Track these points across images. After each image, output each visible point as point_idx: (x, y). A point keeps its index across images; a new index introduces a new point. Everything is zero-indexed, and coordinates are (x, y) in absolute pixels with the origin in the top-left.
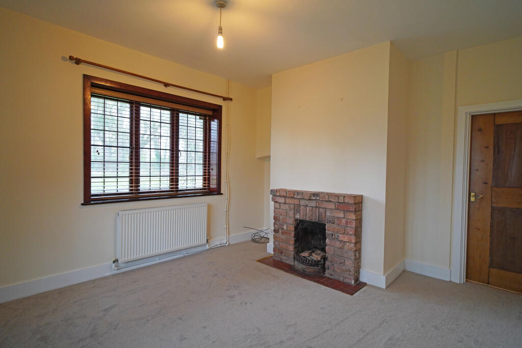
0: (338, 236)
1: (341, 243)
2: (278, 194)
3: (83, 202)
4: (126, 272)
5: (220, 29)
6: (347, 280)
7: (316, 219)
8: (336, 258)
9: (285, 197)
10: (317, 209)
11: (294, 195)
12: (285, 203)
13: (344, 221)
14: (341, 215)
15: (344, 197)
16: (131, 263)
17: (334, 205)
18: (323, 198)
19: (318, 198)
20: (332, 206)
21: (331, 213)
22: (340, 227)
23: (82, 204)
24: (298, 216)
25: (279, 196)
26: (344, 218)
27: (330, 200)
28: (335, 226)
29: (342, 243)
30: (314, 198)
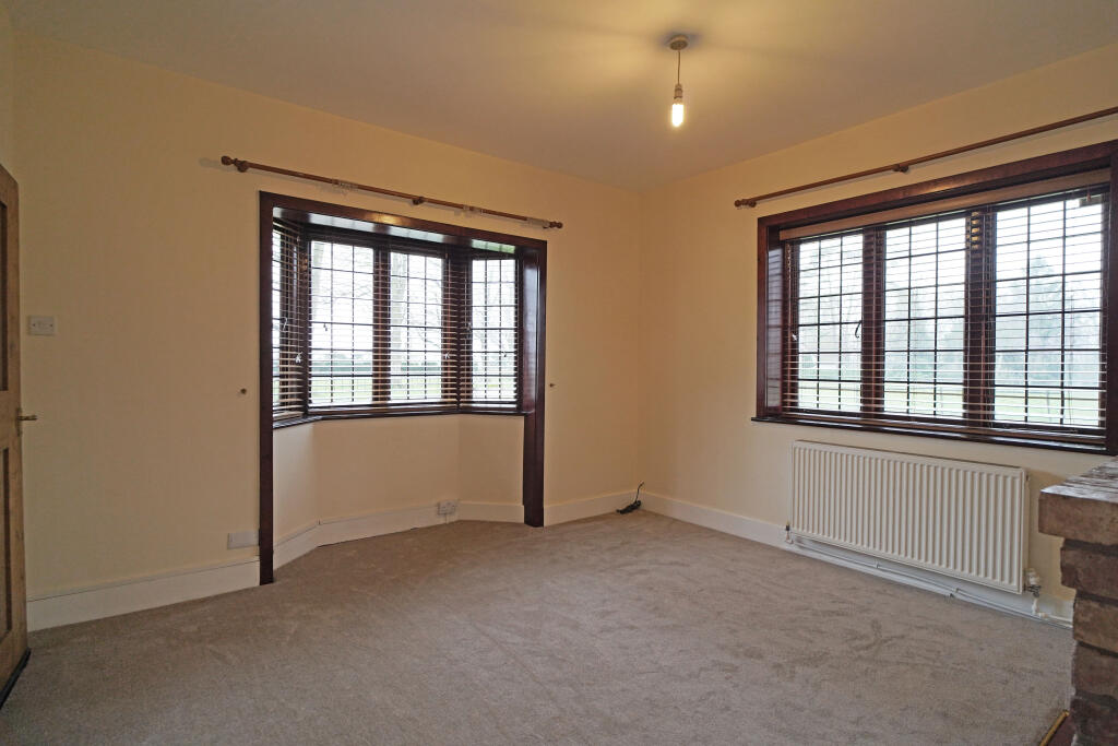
3: (754, 416)
4: (815, 560)
5: (679, 89)
16: (830, 549)
23: (753, 419)
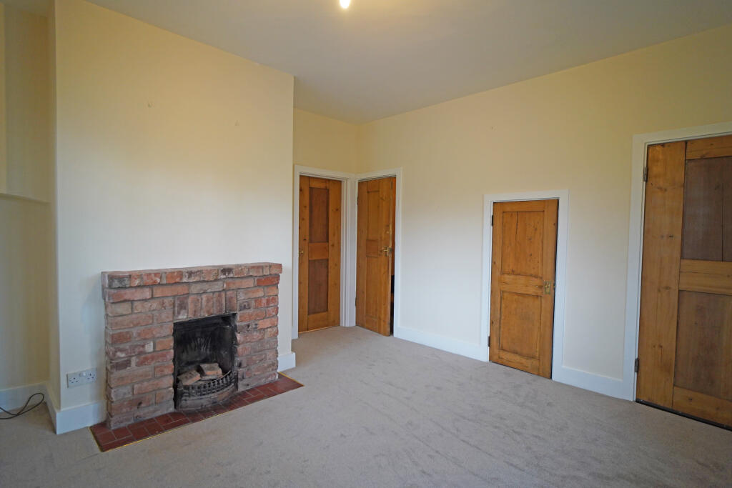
0: (256, 325)
1: (260, 333)
2: (137, 282)
6: (270, 379)
7: (221, 310)
8: (254, 357)
9: (152, 286)
10: (223, 294)
11: (181, 279)
12: (152, 298)
13: (264, 301)
14: (260, 294)
15: (270, 267)
17: (253, 281)
18: (238, 274)
19: (231, 275)
20: (250, 283)
21: (246, 294)
22: (259, 311)
24: (183, 317)
25: (138, 286)
26: (263, 297)
27: (251, 274)
28: (251, 311)
29: (262, 331)
30: (224, 277)
